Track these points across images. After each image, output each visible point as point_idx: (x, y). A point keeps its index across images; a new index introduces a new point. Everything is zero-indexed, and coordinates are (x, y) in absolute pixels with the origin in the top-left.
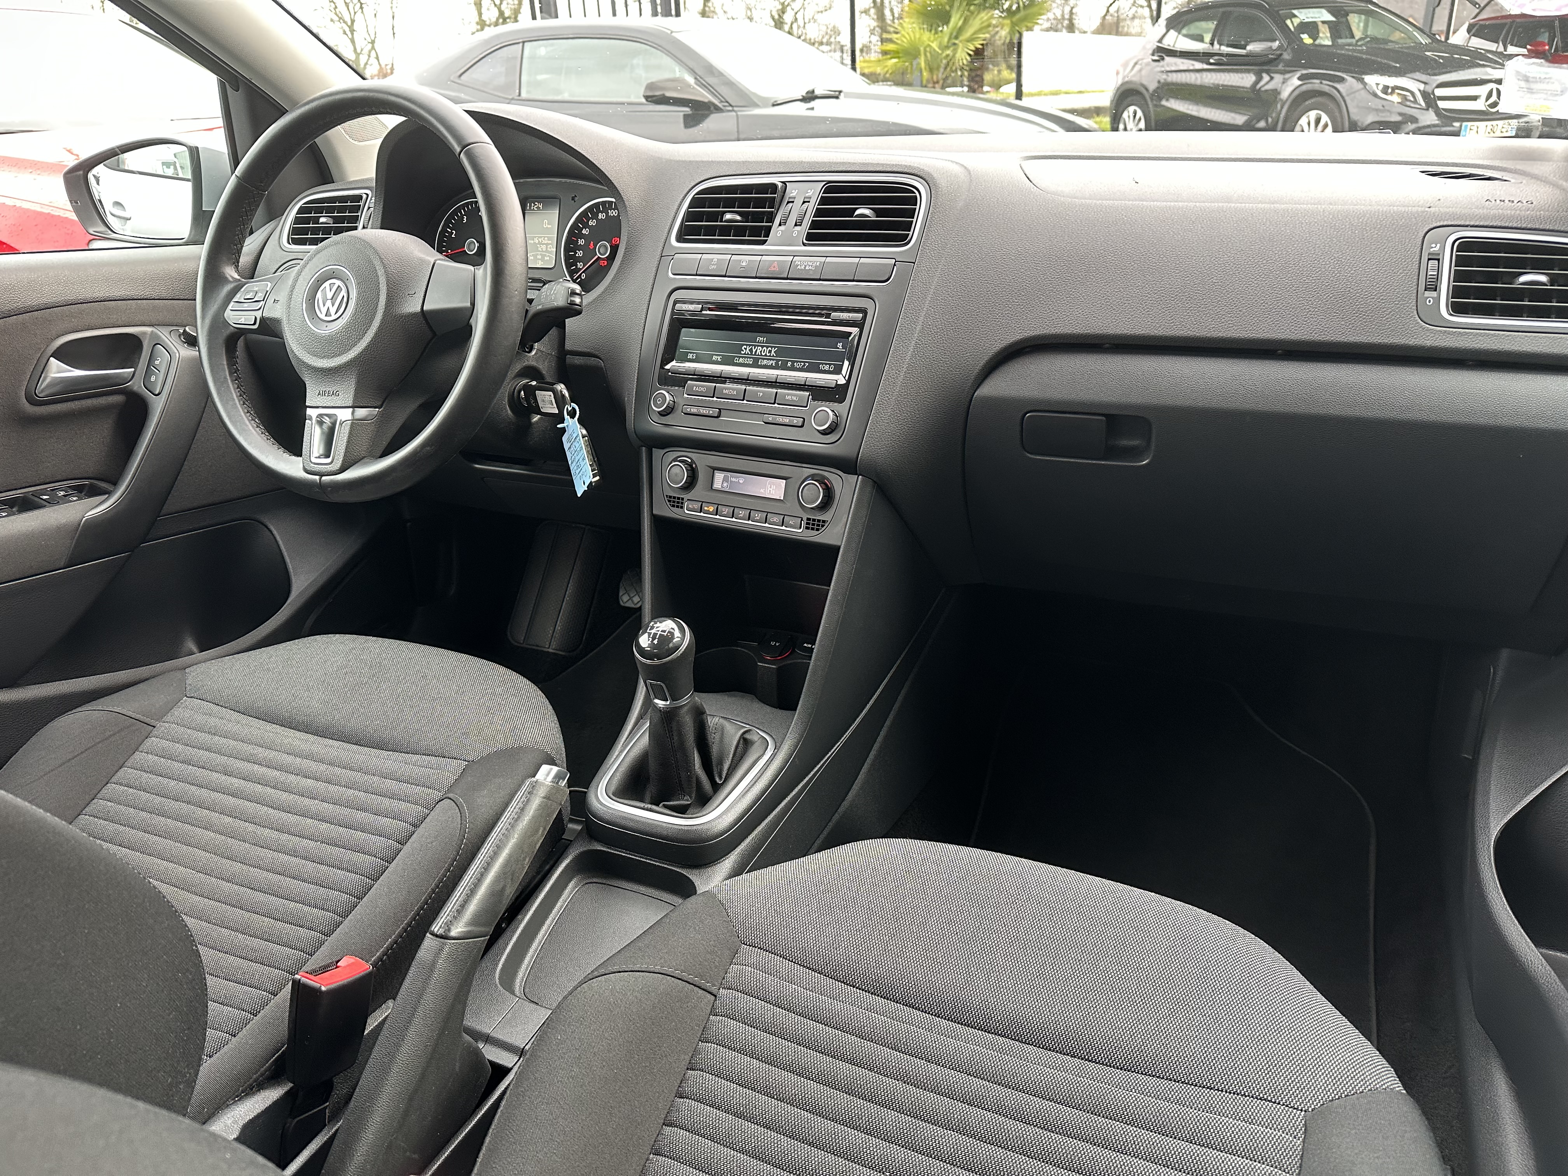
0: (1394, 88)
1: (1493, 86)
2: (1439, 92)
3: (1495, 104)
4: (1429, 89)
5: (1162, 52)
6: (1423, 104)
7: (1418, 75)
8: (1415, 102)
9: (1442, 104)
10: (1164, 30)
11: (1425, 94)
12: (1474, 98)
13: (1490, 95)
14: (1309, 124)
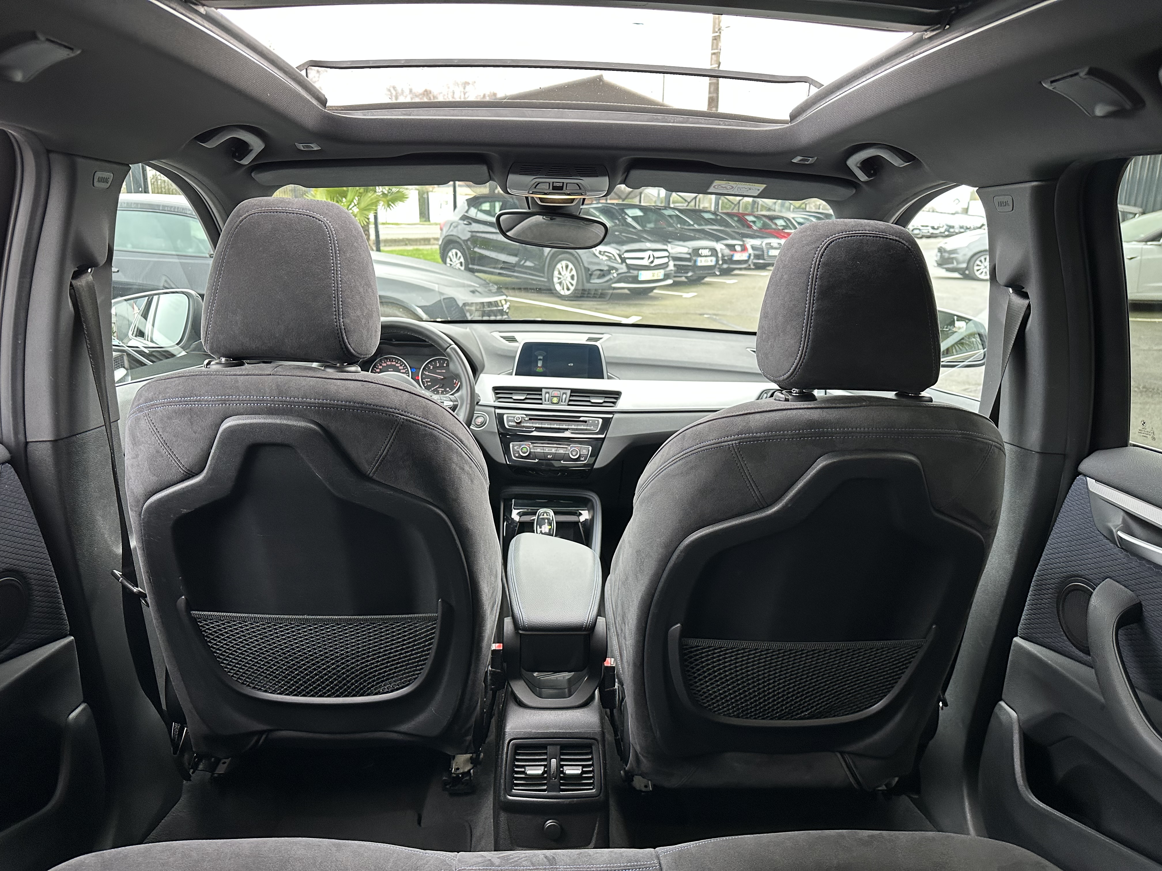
0: (605, 252)
1: (650, 253)
2: (626, 255)
3: (652, 262)
4: (621, 253)
5: (467, 219)
6: (620, 261)
7: (614, 245)
8: (615, 259)
9: (628, 261)
10: (467, 208)
11: (620, 256)
12: (643, 258)
13: (649, 257)
14: (562, 267)
